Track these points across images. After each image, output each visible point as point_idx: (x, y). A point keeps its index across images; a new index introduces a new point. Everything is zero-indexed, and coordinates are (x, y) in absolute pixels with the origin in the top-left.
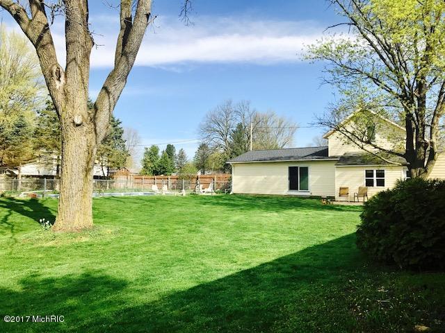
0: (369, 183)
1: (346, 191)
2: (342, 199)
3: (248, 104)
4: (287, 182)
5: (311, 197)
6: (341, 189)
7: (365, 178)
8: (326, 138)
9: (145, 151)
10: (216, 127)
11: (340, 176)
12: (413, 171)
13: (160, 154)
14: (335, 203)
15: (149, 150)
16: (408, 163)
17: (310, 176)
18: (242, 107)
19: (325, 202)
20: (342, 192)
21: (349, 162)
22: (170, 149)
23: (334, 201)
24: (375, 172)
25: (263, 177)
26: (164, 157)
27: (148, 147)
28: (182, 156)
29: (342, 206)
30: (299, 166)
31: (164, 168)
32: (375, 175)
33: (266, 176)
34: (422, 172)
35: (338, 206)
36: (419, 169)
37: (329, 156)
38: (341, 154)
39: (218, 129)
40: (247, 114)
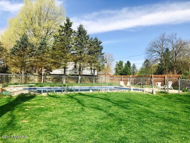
9: (116, 64)
13: (124, 65)
15: (118, 63)
22: (128, 63)
26: (126, 67)
27: (117, 62)
28: (134, 67)
31: (126, 72)
39: (157, 50)
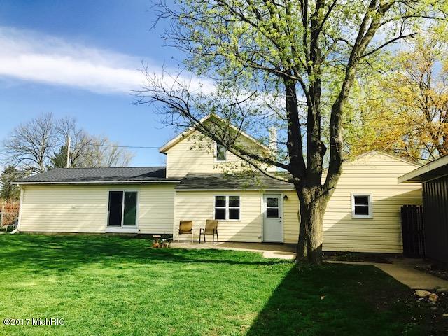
0: (220, 215)
1: (188, 227)
2: (183, 237)
3: (74, 121)
4: (105, 214)
5: (139, 236)
6: (182, 223)
7: (215, 207)
8: (164, 152)
10: (29, 145)
11: (181, 205)
12: (306, 191)
14: (173, 245)
16: (297, 179)
17: (139, 205)
18: (66, 124)
19: (158, 244)
20: (184, 227)
21: (194, 185)
23: (172, 241)
24: (227, 199)
25: (69, 207)
29: (185, 251)
30: (124, 190)
32: (227, 204)
33: (74, 205)
34: (321, 193)
35: (177, 250)
36: (315, 188)
37: (167, 177)
38: (183, 175)
39: (31, 148)
40: (71, 133)
